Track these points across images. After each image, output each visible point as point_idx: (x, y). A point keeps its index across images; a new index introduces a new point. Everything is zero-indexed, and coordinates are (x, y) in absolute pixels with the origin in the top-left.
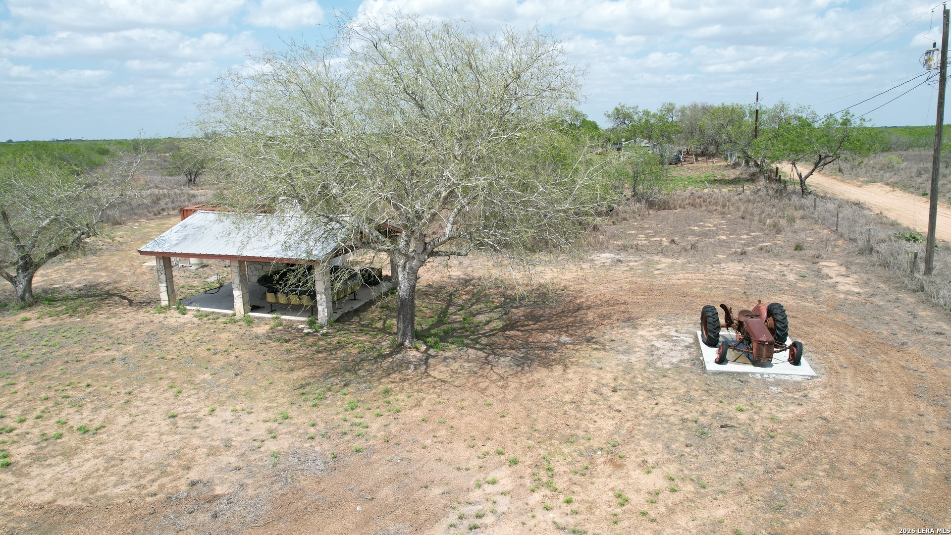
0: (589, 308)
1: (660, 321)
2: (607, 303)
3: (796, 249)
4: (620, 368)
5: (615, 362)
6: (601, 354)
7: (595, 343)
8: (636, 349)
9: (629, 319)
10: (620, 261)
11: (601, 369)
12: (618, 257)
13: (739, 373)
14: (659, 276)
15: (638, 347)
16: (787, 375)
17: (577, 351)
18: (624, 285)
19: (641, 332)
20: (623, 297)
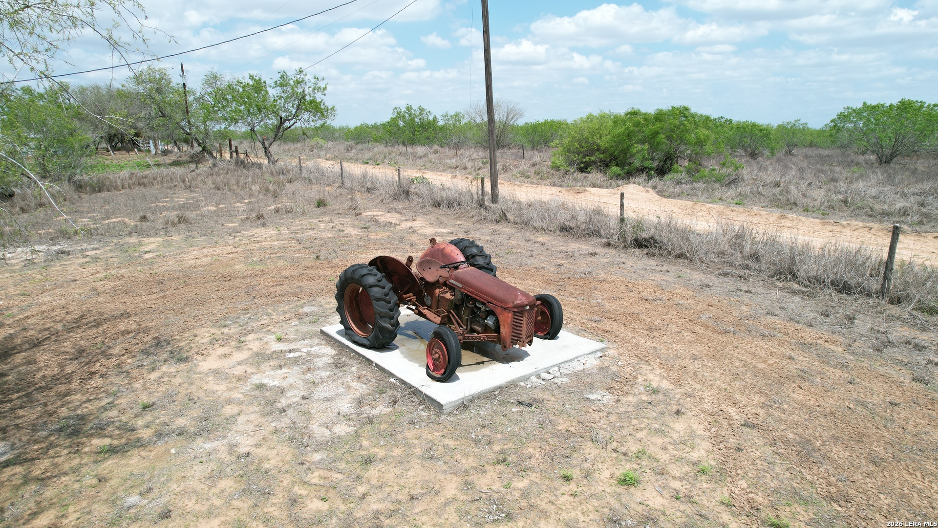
0: (36, 344)
1: (226, 330)
2: (77, 323)
3: (318, 207)
4: (226, 484)
5: (199, 471)
6: (134, 461)
7: (100, 430)
8: (229, 410)
9: (158, 343)
10: (63, 252)
11: (166, 515)
12: (57, 247)
13: (501, 388)
14: (158, 260)
15: (229, 402)
16: (571, 361)
17: (42, 481)
18: (99, 284)
19: (206, 365)
20: (112, 306)
